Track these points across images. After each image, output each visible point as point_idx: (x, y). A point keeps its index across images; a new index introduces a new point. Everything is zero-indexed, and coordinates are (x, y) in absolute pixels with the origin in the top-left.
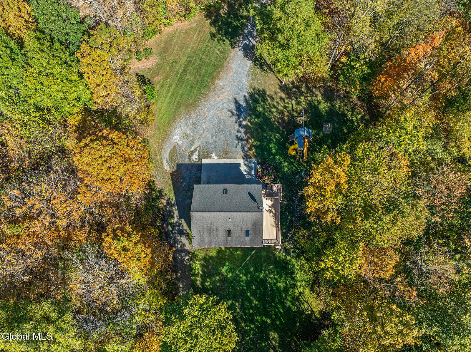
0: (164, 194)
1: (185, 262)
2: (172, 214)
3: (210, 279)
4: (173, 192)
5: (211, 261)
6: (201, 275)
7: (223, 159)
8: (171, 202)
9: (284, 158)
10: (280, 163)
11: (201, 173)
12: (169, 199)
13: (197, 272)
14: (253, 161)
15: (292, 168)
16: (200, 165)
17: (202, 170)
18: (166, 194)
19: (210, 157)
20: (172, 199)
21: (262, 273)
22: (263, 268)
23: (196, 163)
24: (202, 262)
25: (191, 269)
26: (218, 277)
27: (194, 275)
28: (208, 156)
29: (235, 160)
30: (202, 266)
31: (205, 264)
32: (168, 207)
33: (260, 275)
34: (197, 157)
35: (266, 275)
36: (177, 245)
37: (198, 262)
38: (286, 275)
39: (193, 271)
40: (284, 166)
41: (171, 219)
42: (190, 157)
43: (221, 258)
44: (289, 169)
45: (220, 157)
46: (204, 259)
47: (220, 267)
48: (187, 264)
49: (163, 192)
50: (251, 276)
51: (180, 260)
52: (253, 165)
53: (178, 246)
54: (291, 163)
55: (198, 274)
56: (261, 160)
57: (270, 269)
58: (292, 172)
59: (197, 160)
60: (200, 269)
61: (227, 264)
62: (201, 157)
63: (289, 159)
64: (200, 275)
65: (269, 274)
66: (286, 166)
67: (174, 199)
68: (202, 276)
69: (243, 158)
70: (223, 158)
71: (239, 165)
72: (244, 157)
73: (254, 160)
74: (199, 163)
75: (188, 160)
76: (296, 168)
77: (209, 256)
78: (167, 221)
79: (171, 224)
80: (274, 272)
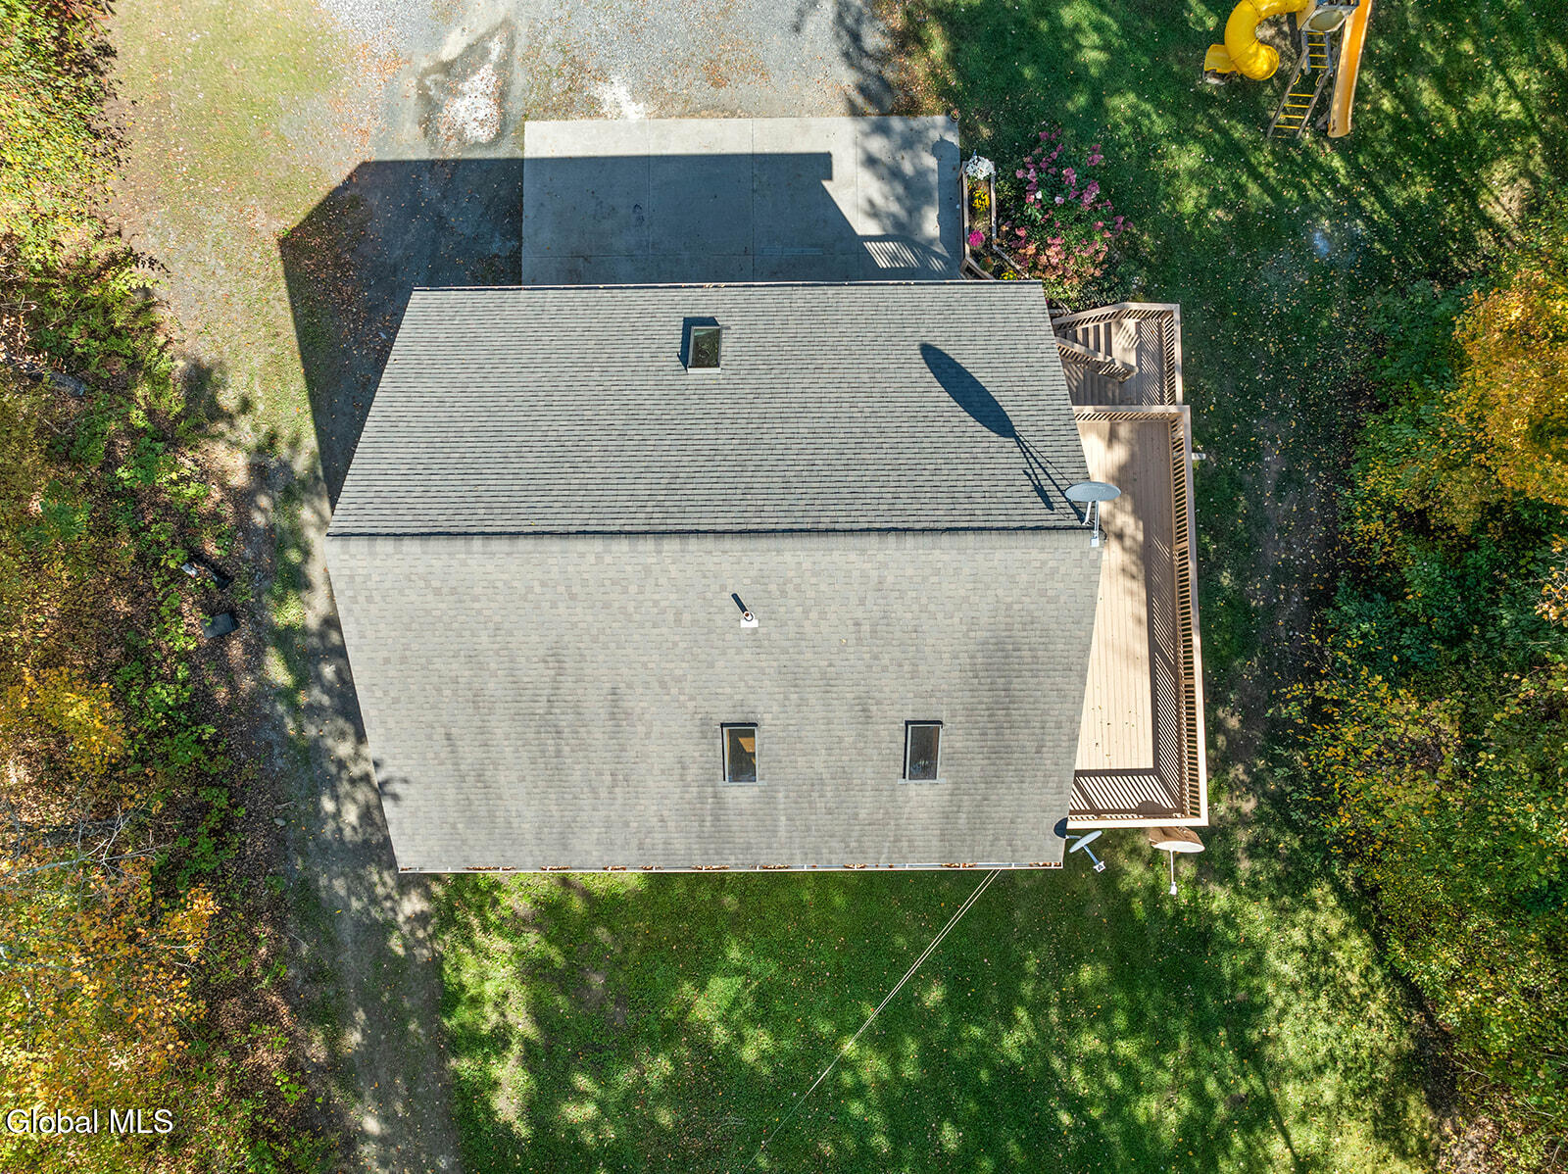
0: (228, 400)
1: (396, 946)
2: (294, 556)
3: (601, 1073)
4: (298, 385)
5: (602, 933)
6: (526, 1042)
7: (691, 124)
8: (286, 466)
9: (1175, 110)
10: (1148, 147)
11: (518, 234)
12: (272, 438)
13: (494, 1018)
14: (934, 135)
15: (1240, 189)
16: (513, 169)
17: (528, 212)
18: (246, 406)
19: (592, 108)
20: (295, 444)
21: (1010, 1022)
22: (1027, 989)
23: (477, 154)
24: (532, 940)
25: (449, 999)
26: (663, 1065)
27: (470, 1041)
28: (575, 102)
29: (785, 125)
30: (534, 971)
31: (559, 961)
32: (264, 501)
33: (998, 1038)
34: (486, 109)
35: (1045, 1038)
36: (328, 805)
37: (498, 944)
38: (1203, 1029)
39: (464, 1015)
40: (1176, 175)
41: (281, 600)
42: (430, 107)
43: (681, 914)
44: (1216, 199)
45: (665, 104)
46: (550, 915)
47: (676, 985)
48: (411, 956)
49: (222, 384)
50: (926, 1048)
51: (358, 924)
52: (930, 162)
53: (337, 814)
54: (1229, 153)
55: (499, 1041)
56: (995, 125)
57: (1080, 994)
58: (1243, 220)
59: (484, 135)
60: (518, 994)
61: (734, 954)
62: (515, 107)
63: (1213, 122)
64: (517, 1048)
65: (1073, 1028)
66: (1192, 174)
67: (310, 441)
68: (531, 1057)
69: (854, 112)
70: (694, 113)
71: (821, 164)
72: (859, 100)
73: (938, 125)
74: (502, 152)
75: (418, 130)
76: (1267, 188)
77: (587, 895)
78: (254, 613)
79: (285, 638)
80: (1105, 1015)
